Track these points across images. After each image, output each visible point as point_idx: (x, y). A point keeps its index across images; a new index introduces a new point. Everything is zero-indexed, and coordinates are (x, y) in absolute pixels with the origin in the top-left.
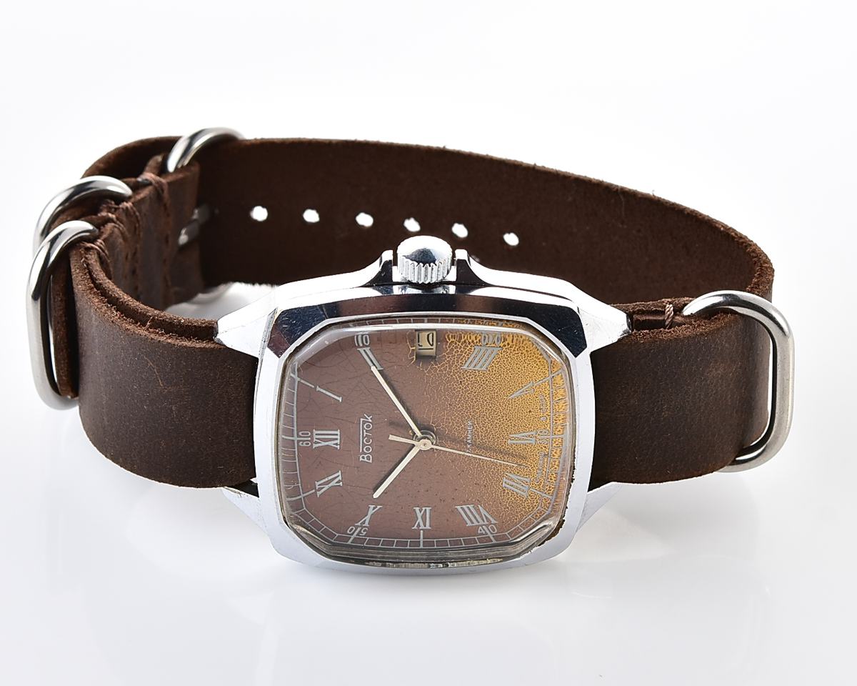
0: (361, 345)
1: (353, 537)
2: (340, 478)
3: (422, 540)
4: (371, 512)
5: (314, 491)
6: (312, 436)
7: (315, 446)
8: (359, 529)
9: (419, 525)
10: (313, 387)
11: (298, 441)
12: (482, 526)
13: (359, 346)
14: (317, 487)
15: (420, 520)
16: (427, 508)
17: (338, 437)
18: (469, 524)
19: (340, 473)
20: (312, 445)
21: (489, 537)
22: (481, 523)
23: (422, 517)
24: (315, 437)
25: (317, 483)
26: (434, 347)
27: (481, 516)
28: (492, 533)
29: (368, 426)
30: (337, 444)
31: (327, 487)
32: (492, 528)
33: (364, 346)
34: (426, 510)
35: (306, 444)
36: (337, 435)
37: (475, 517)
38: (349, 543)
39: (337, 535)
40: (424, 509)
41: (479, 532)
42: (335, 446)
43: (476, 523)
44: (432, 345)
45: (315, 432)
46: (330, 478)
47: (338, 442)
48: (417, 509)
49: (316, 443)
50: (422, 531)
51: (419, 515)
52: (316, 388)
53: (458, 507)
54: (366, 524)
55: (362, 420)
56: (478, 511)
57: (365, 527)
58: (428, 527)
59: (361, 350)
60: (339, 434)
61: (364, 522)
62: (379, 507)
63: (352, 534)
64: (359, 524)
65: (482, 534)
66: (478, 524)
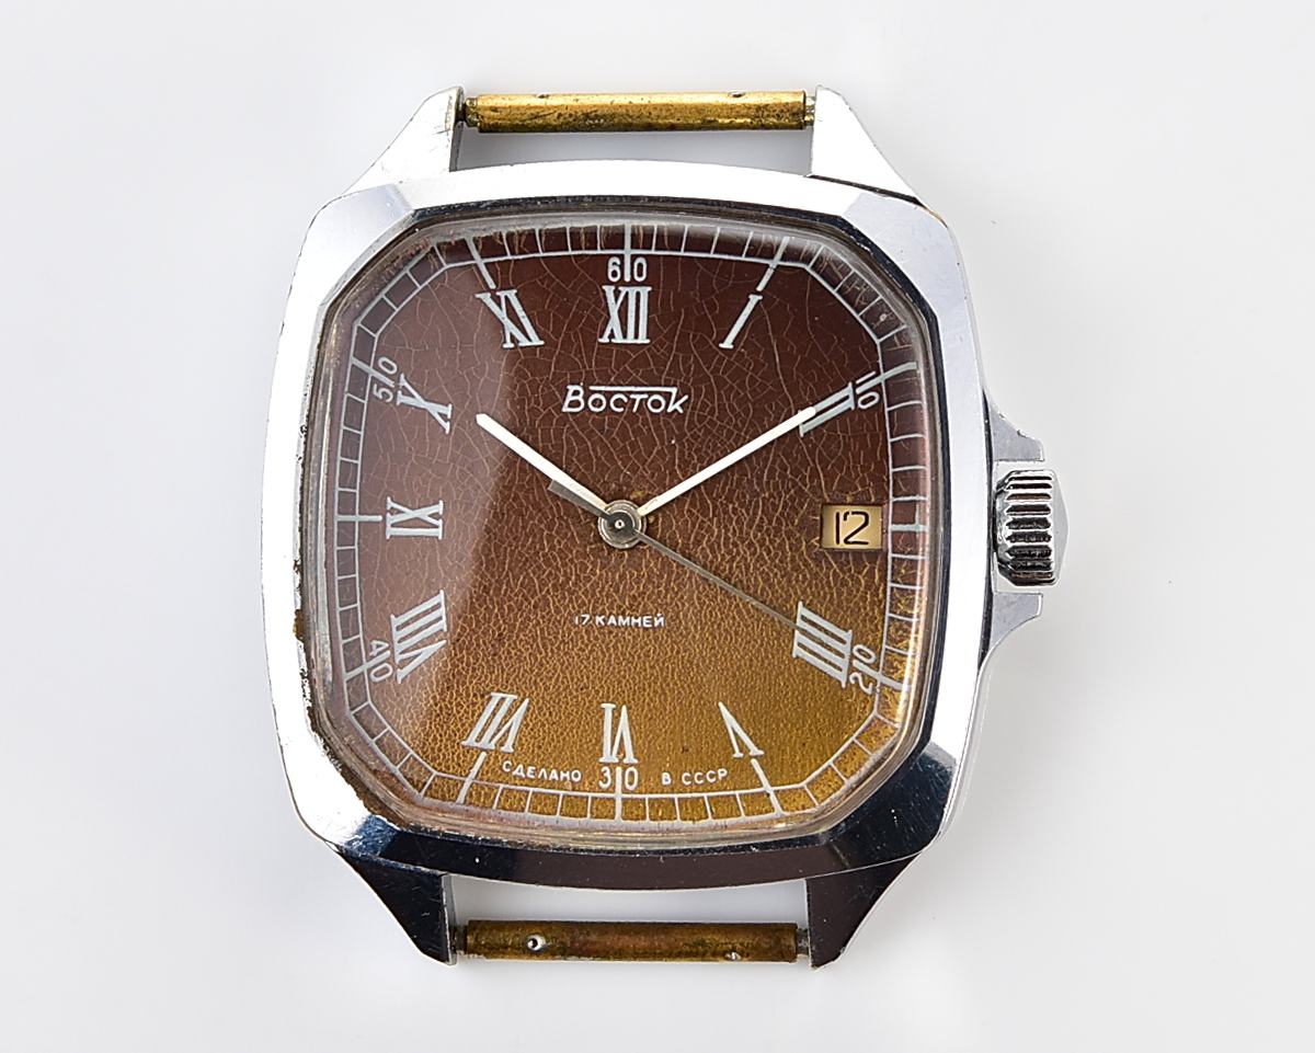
0: (858, 391)
1: (369, 369)
2: (524, 342)
3: (357, 518)
4: (435, 409)
5: (493, 286)
6: (633, 283)
7: (609, 290)
8: (391, 383)
9: (393, 511)
10: (760, 288)
11: (621, 257)
12: (391, 648)
13: (855, 386)
14: (502, 294)
15: (409, 514)
16: (440, 530)
17: (630, 340)
18: (396, 621)
20: (611, 283)
21: (361, 664)
22: (399, 648)
23: (418, 519)
24: (632, 291)
25: (512, 294)
26: (842, 545)
27: (416, 647)
28: (369, 671)
29: (656, 404)
30: (612, 336)
31: (502, 314)
32: (385, 670)
33: (856, 397)
34: (436, 527)
35: (614, 274)
36: (636, 337)
37: (412, 635)
38: (354, 361)
39: (376, 336)
40: (440, 523)
41: (375, 642)
42: (608, 332)
43: (397, 635)
44: (846, 541)
45: (645, 291)
46: (526, 322)
47: (619, 339)
48: (439, 508)
49: (617, 294)
50: (380, 518)
51: (424, 513)
52: (758, 293)
53: (441, 598)
54: (402, 399)
55: (674, 391)
56: (430, 640)
57: (395, 395)
58: (391, 531)
60: (639, 341)
61: (406, 393)
62: (447, 426)
63: (376, 368)
64: (403, 383)
65: (369, 649)
66: (396, 639)
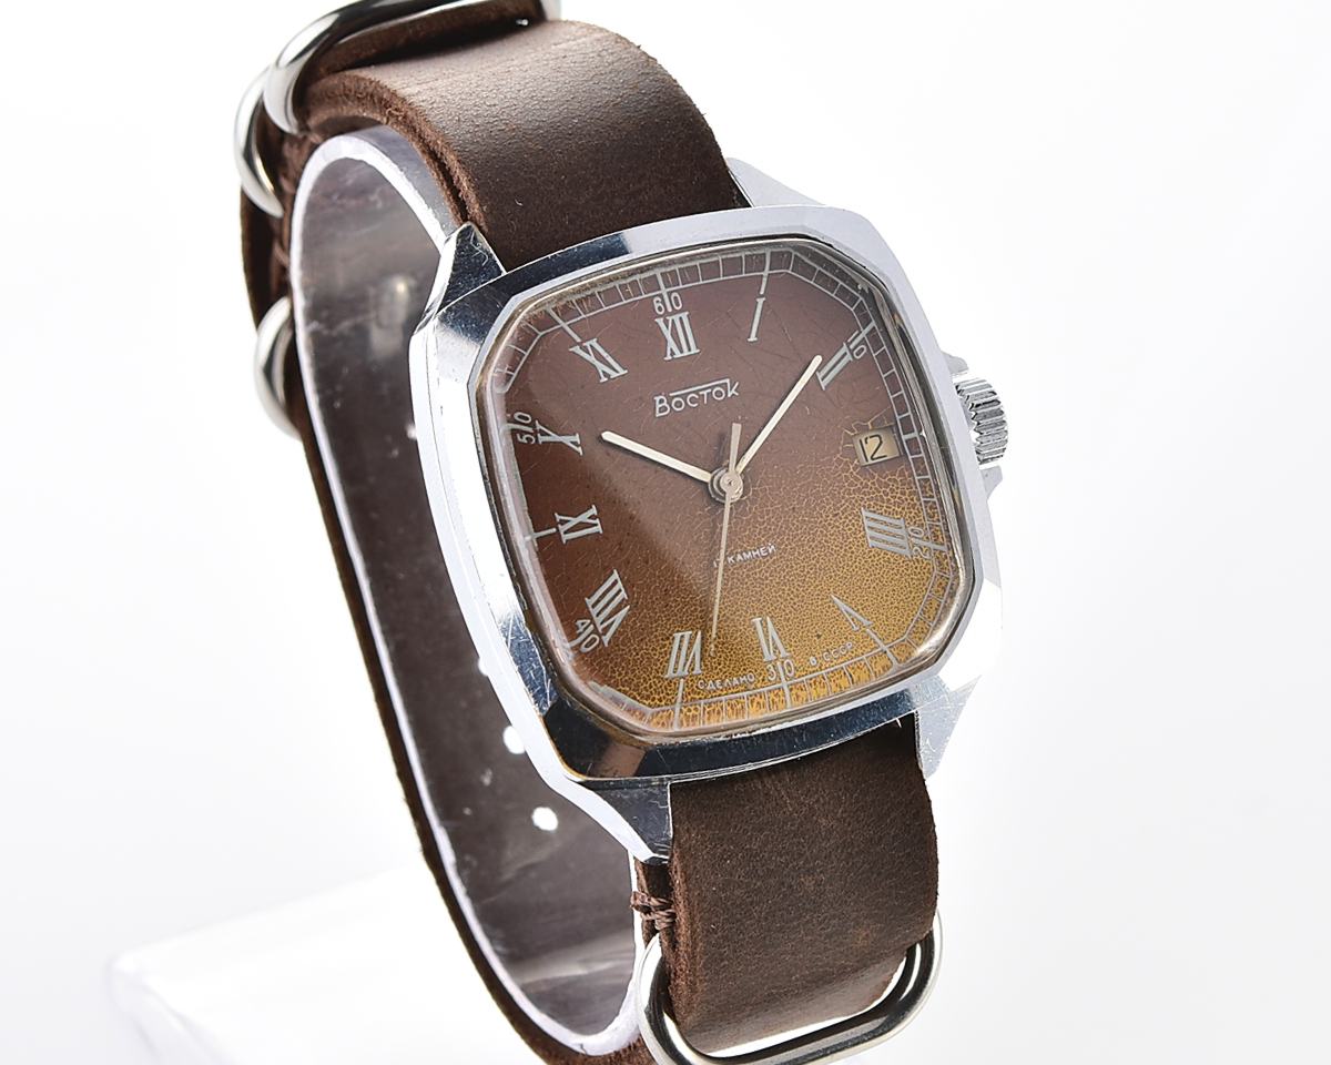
19: (622, 372)
59: (844, 349)
